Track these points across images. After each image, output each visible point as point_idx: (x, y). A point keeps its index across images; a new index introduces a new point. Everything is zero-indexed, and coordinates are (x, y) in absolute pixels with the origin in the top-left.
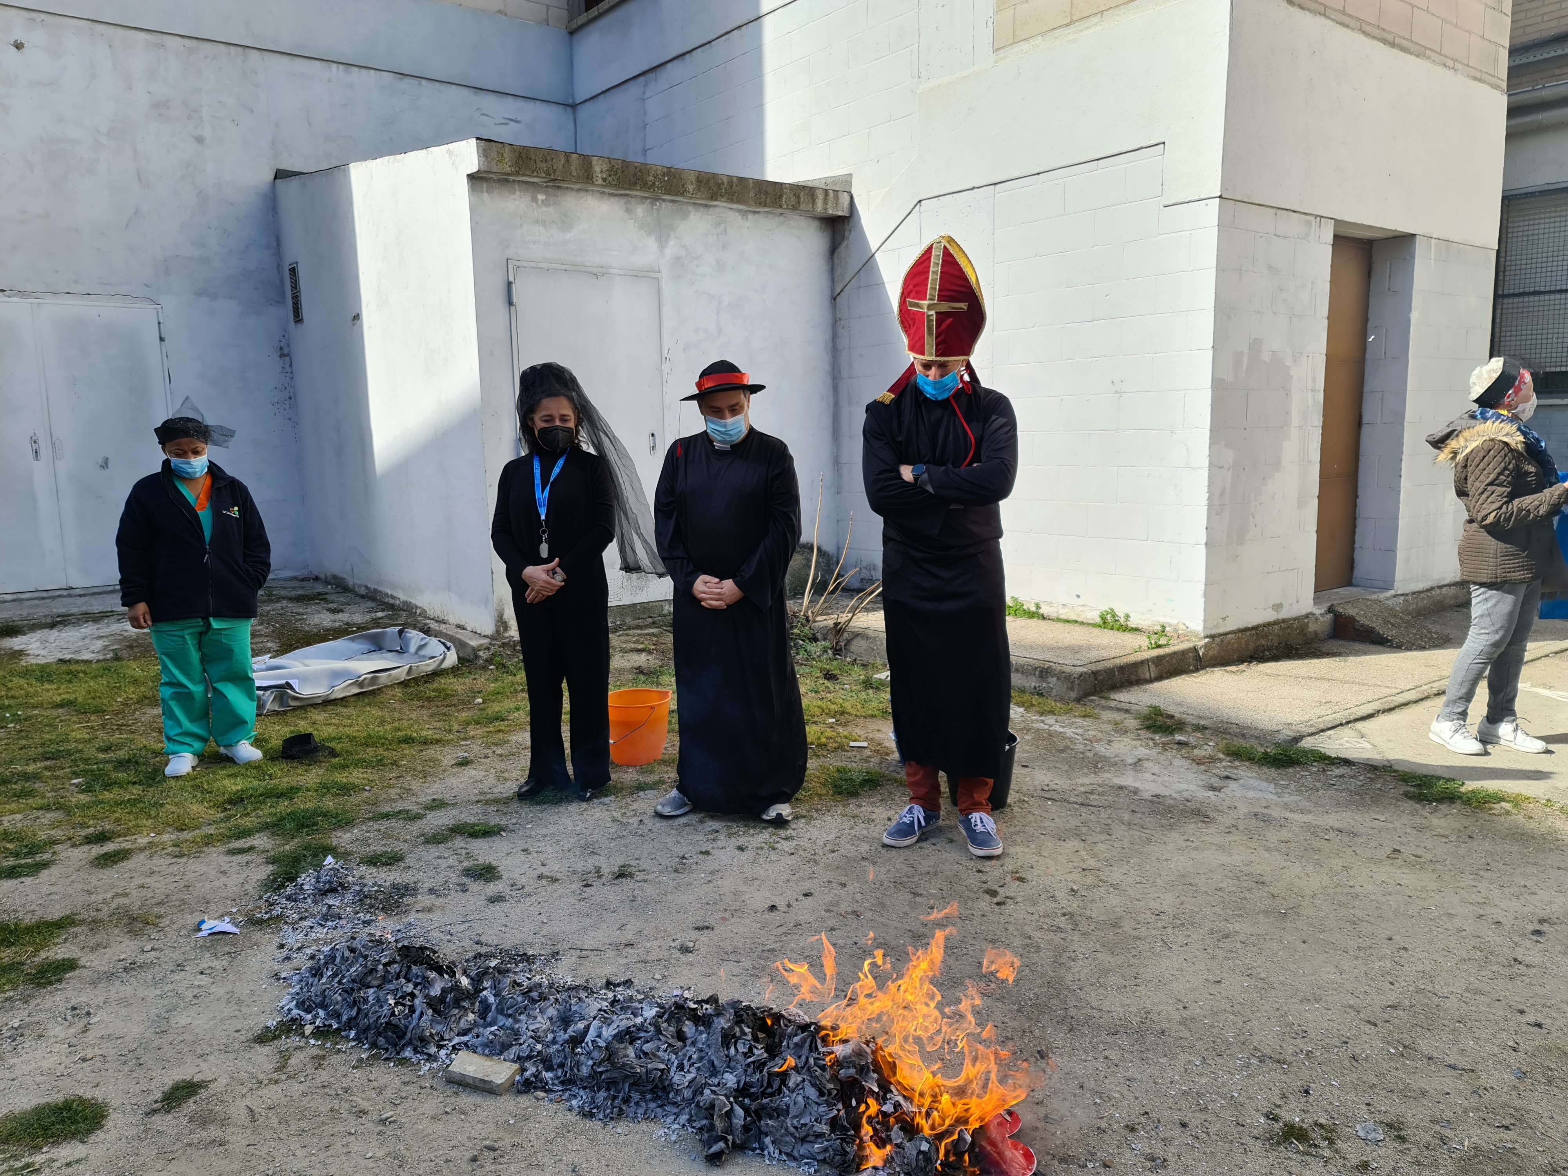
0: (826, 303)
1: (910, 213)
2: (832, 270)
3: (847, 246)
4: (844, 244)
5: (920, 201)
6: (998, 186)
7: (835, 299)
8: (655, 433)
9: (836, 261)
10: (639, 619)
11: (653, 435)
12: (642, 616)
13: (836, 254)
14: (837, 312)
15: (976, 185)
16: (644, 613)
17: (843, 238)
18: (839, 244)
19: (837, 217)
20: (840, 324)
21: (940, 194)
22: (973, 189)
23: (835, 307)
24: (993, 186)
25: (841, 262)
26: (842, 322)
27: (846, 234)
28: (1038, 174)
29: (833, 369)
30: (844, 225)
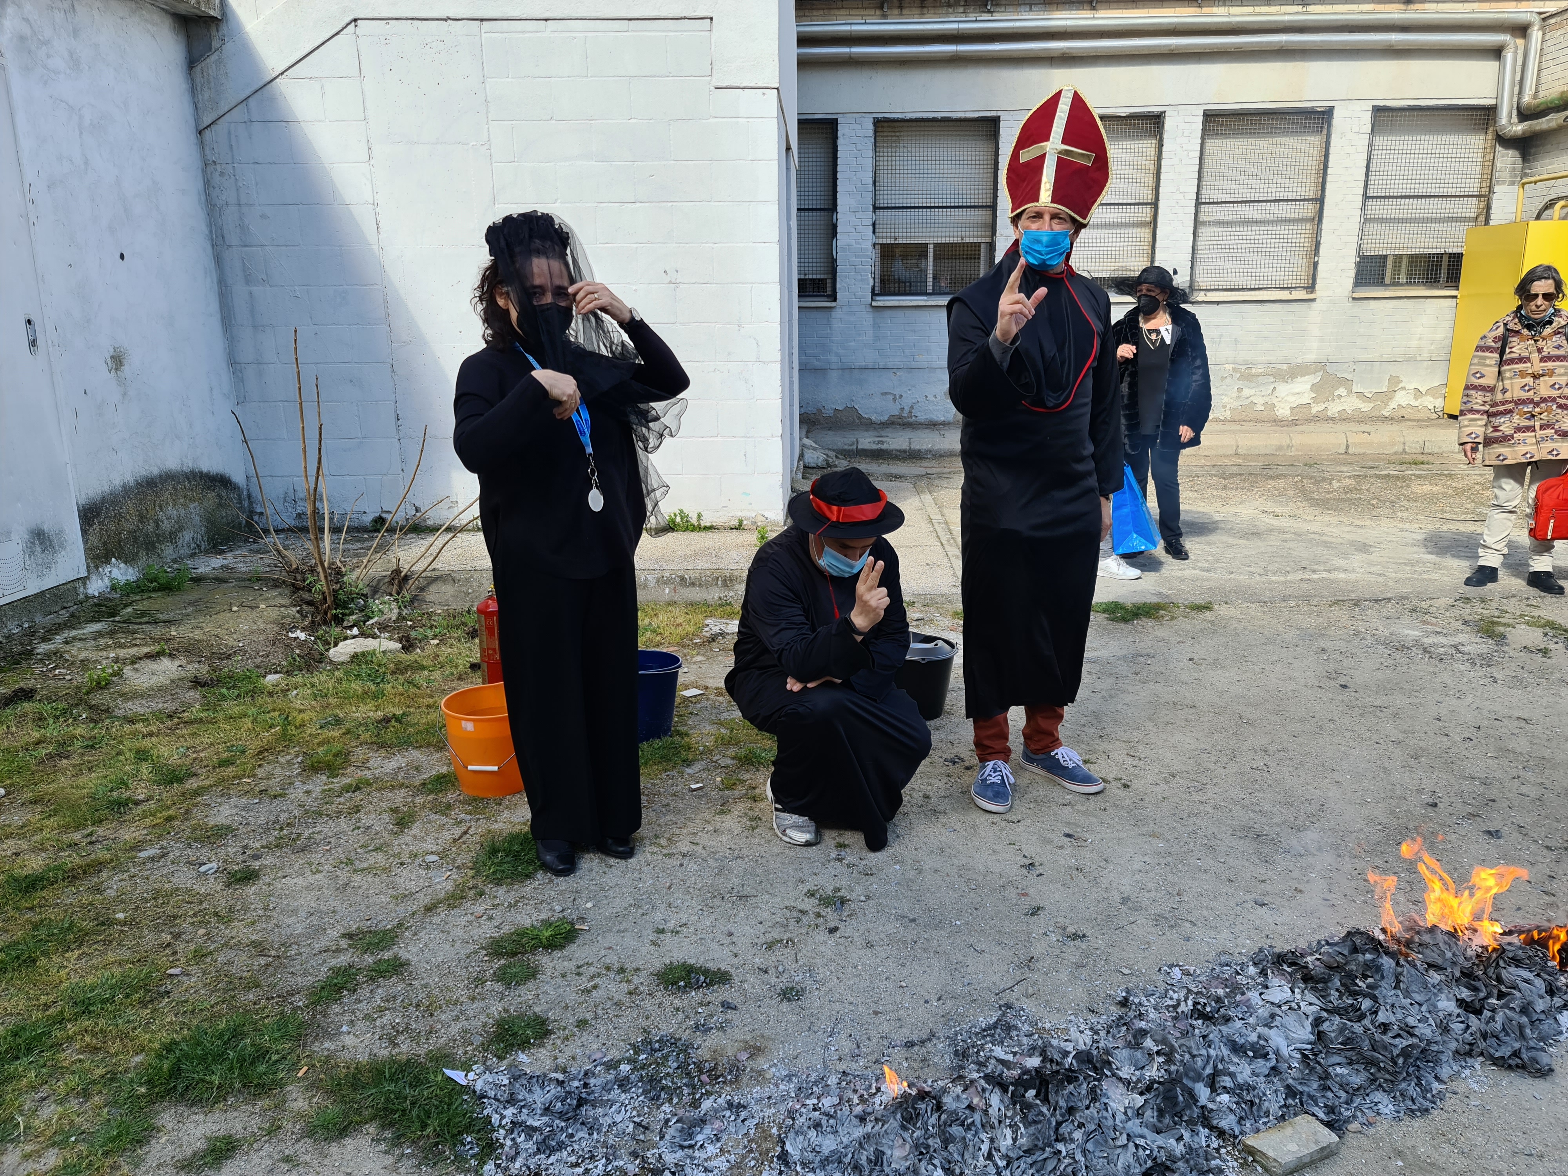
0: (193, 137)
1: (337, 34)
2: (193, 90)
3: (219, 61)
4: (214, 57)
5: (355, 20)
6: (484, 22)
7: (201, 133)
8: (32, 318)
9: (198, 80)
10: (51, 613)
11: (29, 322)
12: (53, 609)
13: (198, 69)
14: (207, 151)
15: (452, 16)
16: (56, 602)
17: (209, 49)
18: (202, 56)
19: (200, 17)
20: (216, 170)
21: (390, 16)
22: (445, 20)
23: (202, 145)
24: (478, 22)
25: (209, 82)
26: (218, 167)
27: (215, 44)
28: (546, 20)
29: (211, 232)
30: (208, 30)
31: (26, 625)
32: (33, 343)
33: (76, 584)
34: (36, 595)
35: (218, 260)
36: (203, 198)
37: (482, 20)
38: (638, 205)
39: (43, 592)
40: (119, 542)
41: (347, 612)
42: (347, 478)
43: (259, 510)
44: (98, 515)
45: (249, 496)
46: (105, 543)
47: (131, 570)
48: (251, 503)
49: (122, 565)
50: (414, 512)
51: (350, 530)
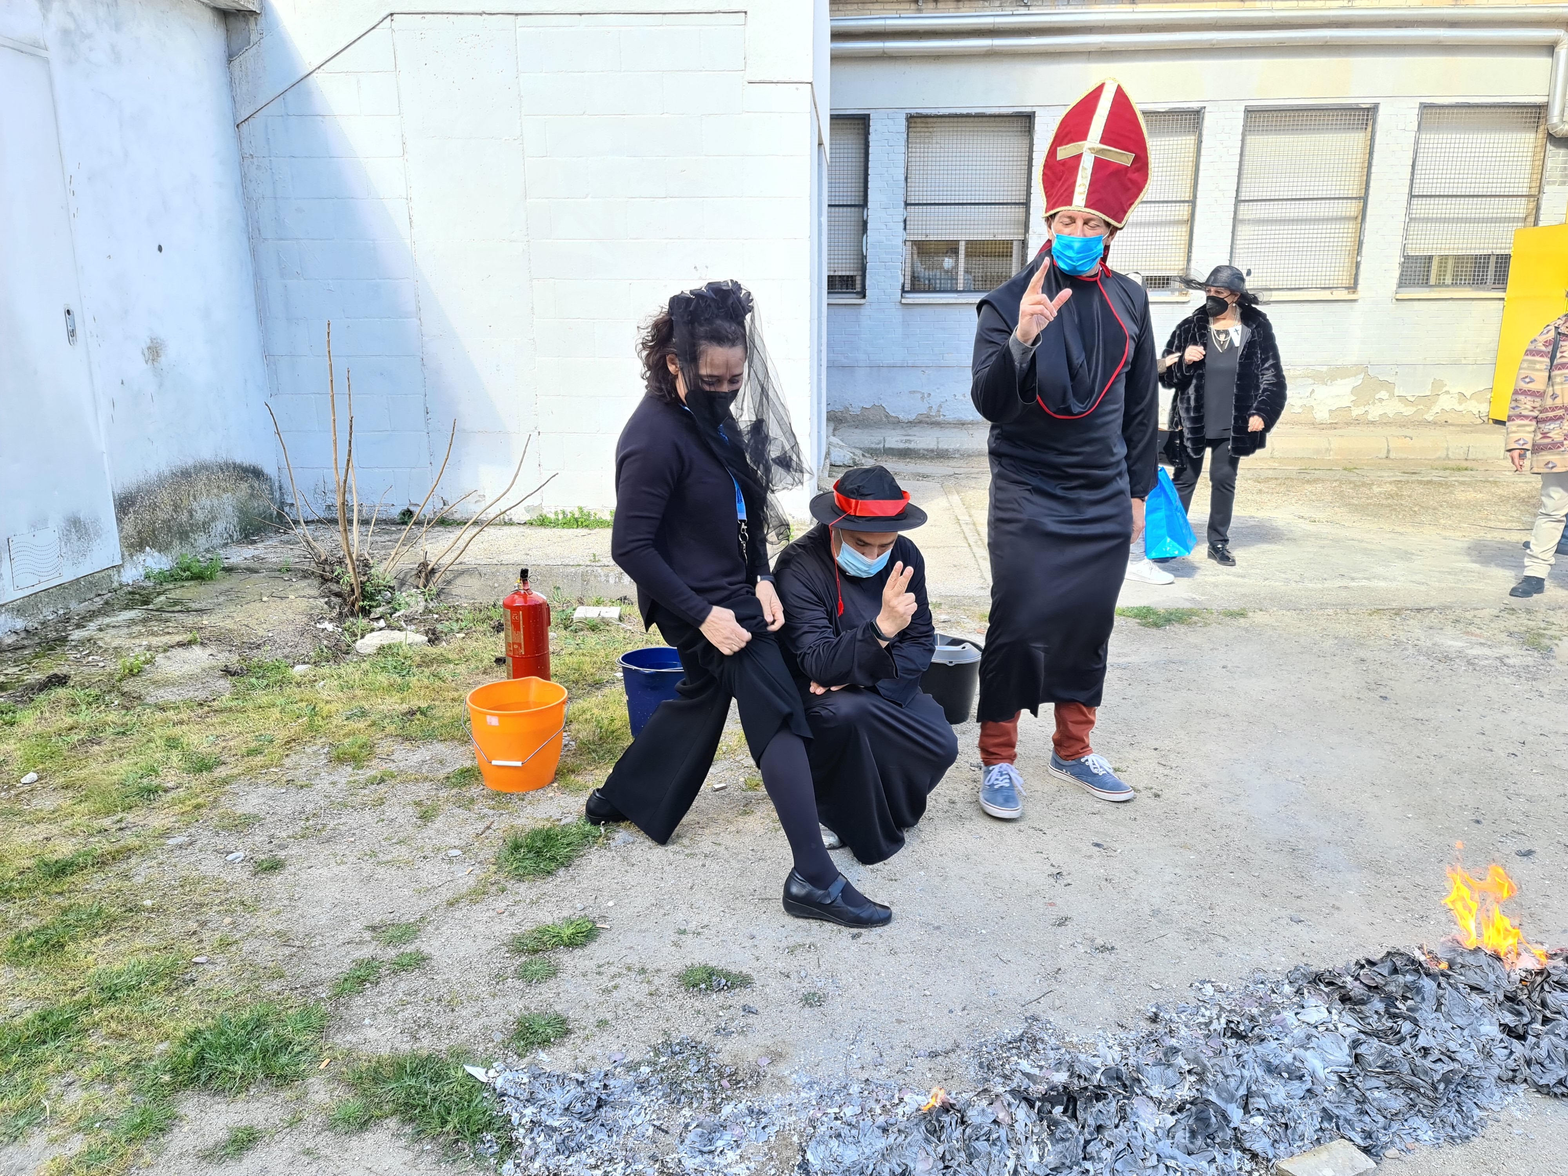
0: (231, 130)
1: (374, 28)
2: (231, 83)
5: (392, 14)
6: (519, 17)
7: (238, 126)
8: (71, 309)
9: (237, 73)
10: (85, 600)
11: (68, 312)
12: (88, 597)
13: (236, 63)
14: (244, 145)
15: (487, 10)
16: (90, 590)
17: (247, 42)
18: (240, 50)
19: (239, 11)
20: (253, 163)
21: (426, 10)
22: (481, 14)
23: (240, 138)
24: (513, 17)
25: (247, 76)
26: (255, 160)
27: (254, 38)
28: (580, 14)
29: (247, 225)
30: (247, 24)
31: (61, 612)
32: (72, 333)
33: (111, 572)
34: (71, 583)
35: (254, 253)
36: (240, 192)
37: (517, 14)
38: (669, 200)
39: (78, 579)
40: (153, 531)
41: (374, 604)
42: (377, 470)
43: (289, 501)
44: (133, 504)
45: (280, 488)
46: (139, 532)
47: (164, 559)
48: (282, 494)
49: (156, 554)
50: (441, 505)
51: (379, 522)
